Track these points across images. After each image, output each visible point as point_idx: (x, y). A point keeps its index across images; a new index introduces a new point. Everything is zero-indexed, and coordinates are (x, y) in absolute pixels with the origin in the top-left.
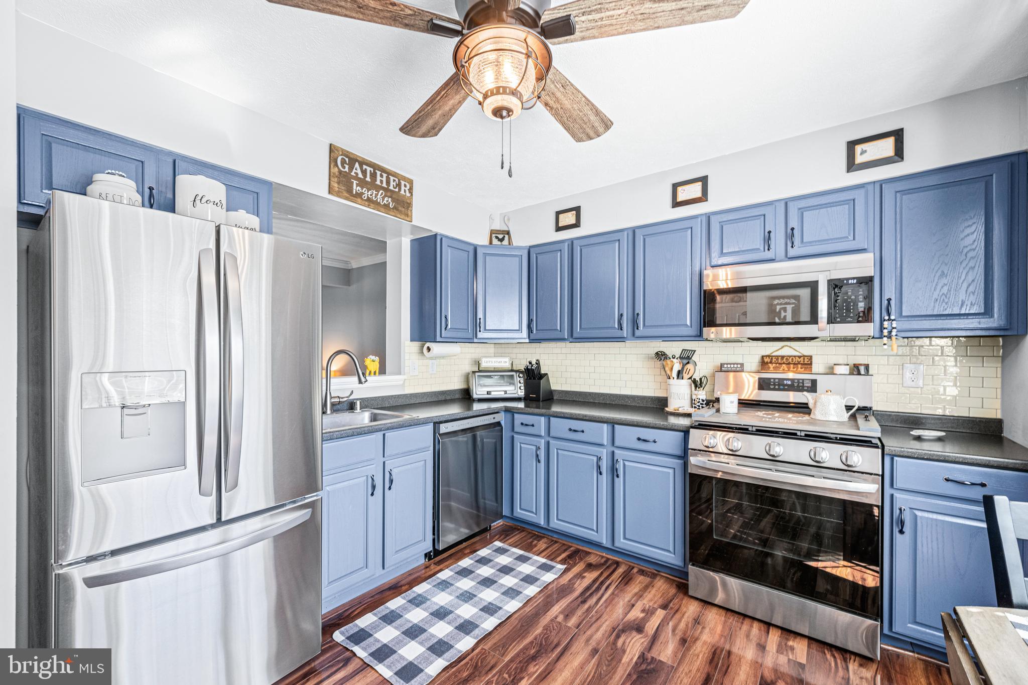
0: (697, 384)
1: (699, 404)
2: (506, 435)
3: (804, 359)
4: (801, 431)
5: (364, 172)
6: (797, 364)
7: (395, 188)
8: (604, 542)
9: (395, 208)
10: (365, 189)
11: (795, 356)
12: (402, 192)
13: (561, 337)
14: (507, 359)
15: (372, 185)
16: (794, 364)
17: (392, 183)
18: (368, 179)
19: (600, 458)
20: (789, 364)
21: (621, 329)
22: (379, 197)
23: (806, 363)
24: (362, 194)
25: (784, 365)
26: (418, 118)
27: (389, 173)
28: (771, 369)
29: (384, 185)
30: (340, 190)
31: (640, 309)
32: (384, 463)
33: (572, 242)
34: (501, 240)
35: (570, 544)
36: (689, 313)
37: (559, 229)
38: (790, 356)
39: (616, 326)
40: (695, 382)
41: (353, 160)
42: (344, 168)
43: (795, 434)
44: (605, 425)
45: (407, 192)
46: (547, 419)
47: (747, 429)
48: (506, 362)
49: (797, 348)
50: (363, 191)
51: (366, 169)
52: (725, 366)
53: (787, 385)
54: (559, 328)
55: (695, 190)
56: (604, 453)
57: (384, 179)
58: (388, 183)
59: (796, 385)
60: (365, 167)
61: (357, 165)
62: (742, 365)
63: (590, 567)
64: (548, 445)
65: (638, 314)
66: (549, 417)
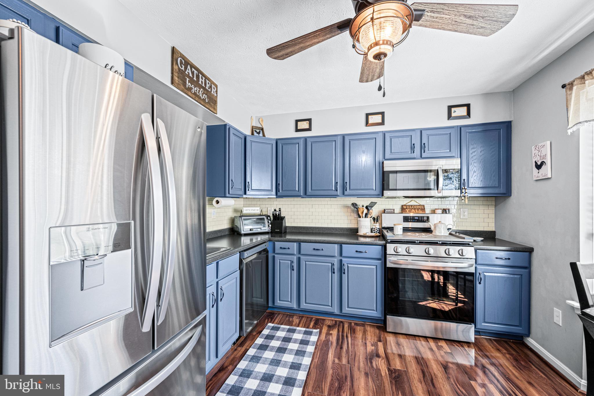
0: (376, 220)
1: (377, 231)
2: (270, 255)
3: (421, 207)
4: (439, 241)
5: (193, 73)
6: (418, 209)
7: (209, 89)
8: (336, 312)
9: (209, 103)
10: (193, 85)
11: (417, 205)
12: (212, 92)
13: (299, 194)
14: (258, 208)
15: (196, 83)
16: (417, 209)
17: (207, 85)
18: (195, 79)
19: (333, 264)
20: (415, 209)
21: (337, 191)
22: (200, 93)
23: (423, 209)
24: (191, 89)
25: (413, 210)
27: (206, 78)
28: (408, 212)
29: (203, 85)
30: (179, 84)
31: (347, 180)
32: (217, 283)
33: (306, 139)
34: (259, 133)
35: (312, 317)
36: (374, 183)
37: (297, 130)
38: (415, 205)
39: (334, 189)
40: (374, 219)
41: (187, 63)
42: (182, 67)
43: (437, 243)
44: (336, 245)
45: (215, 92)
46: (298, 244)
47: (415, 242)
48: (258, 210)
49: (418, 202)
50: (192, 87)
51: (194, 71)
52: (387, 210)
53: (416, 219)
54: (297, 189)
55: (378, 119)
56: (336, 261)
57: (203, 81)
58: (205, 84)
59: (420, 219)
60: (193, 69)
61: (189, 67)
62: (394, 210)
63: (330, 327)
64: (299, 259)
65: (346, 183)
66: (299, 242)
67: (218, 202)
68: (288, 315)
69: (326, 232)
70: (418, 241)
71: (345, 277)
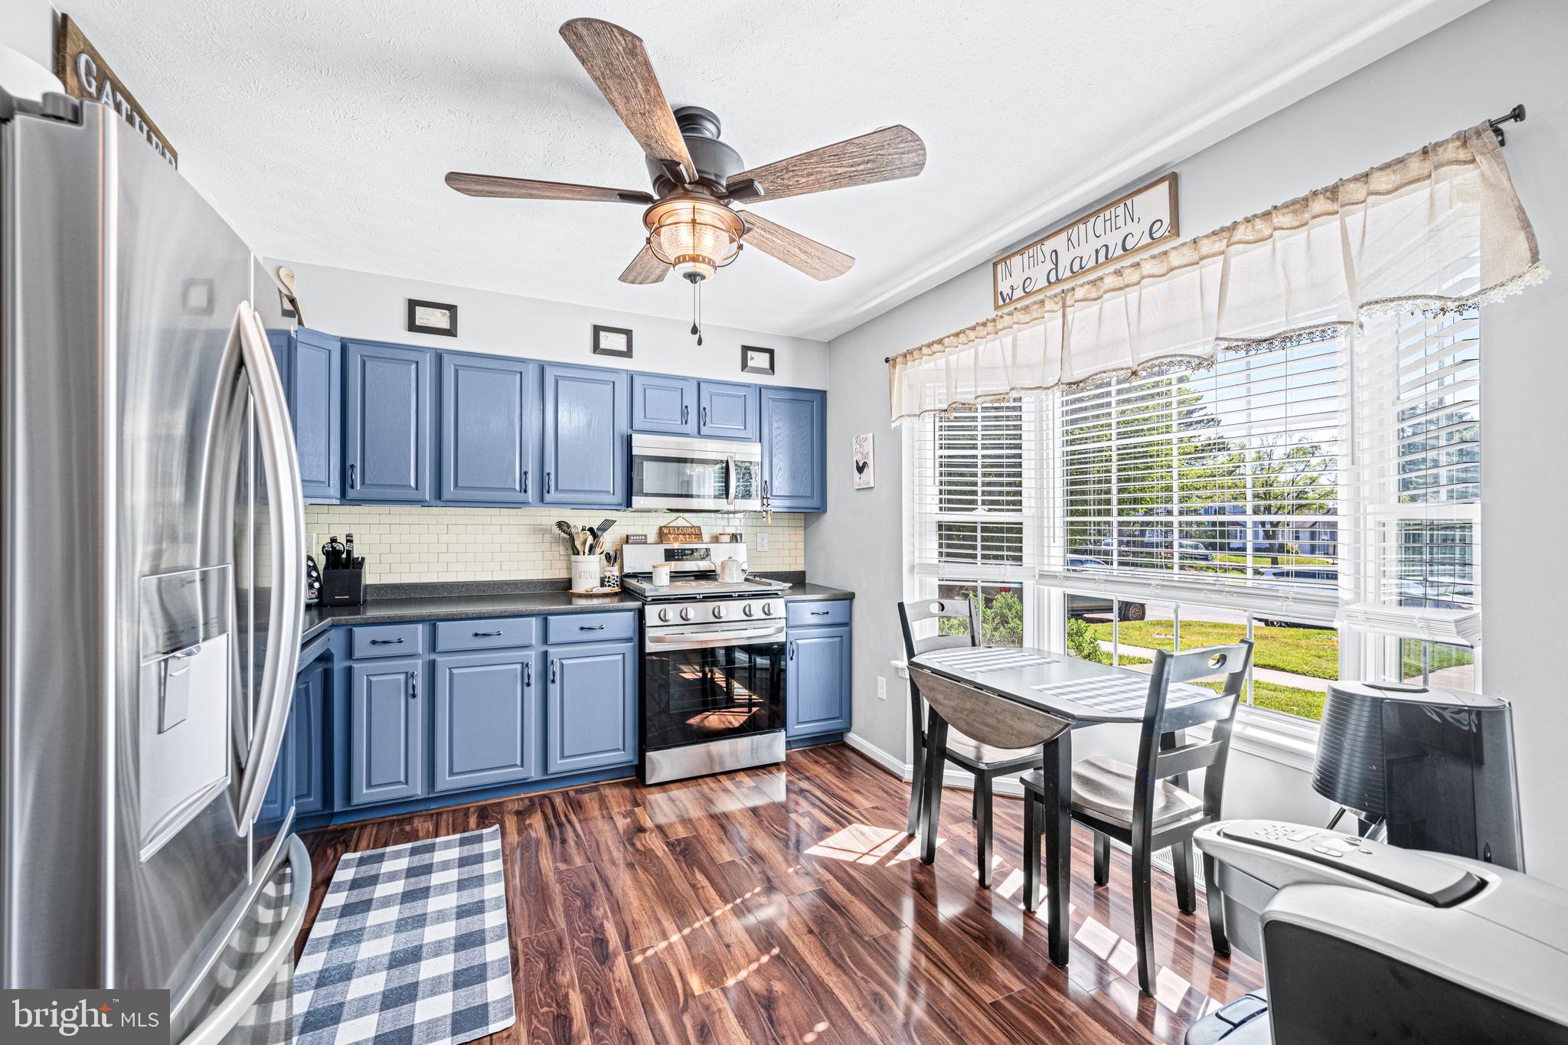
0: (612, 558)
1: (614, 581)
2: (339, 665)
3: (694, 529)
4: (734, 592)
5: (119, 106)
6: (690, 534)
8: (533, 775)
11: (687, 527)
13: (419, 498)
16: (688, 534)
19: (527, 664)
20: (684, 534)
21: (525, 491)
23: (698, 533)
25: (681, 536)
27: (152, 128)
28: (671, 539)
31: (550, 467)
33: (440, 354)
35: (466, 806)
36: (609, 478)
37: (413, 327)
38: (684, 527)
39: (518, 488)
40: (608, 557)
41: (102, 73)
42: (89, 83)
43: (731, 596)
44: (534, 619)
46: (426, 627)
47: (695, 598)
49: (688, 520)
51: (120, 103)
52: (632, 538)
53: (688, 554)
54: (413, 484)
55: (618, 342)
56: (533, 657)
59: (694, 554)
60: (119, 97)
61: (107, 86)
62: (646, 536)
63: (521, 814)
64: (432, 667)
65: (548, 474)
66: (432, 622)
68: (393, 821)
69: (488, 593)
70: (701, 596)
71: (554, 690)
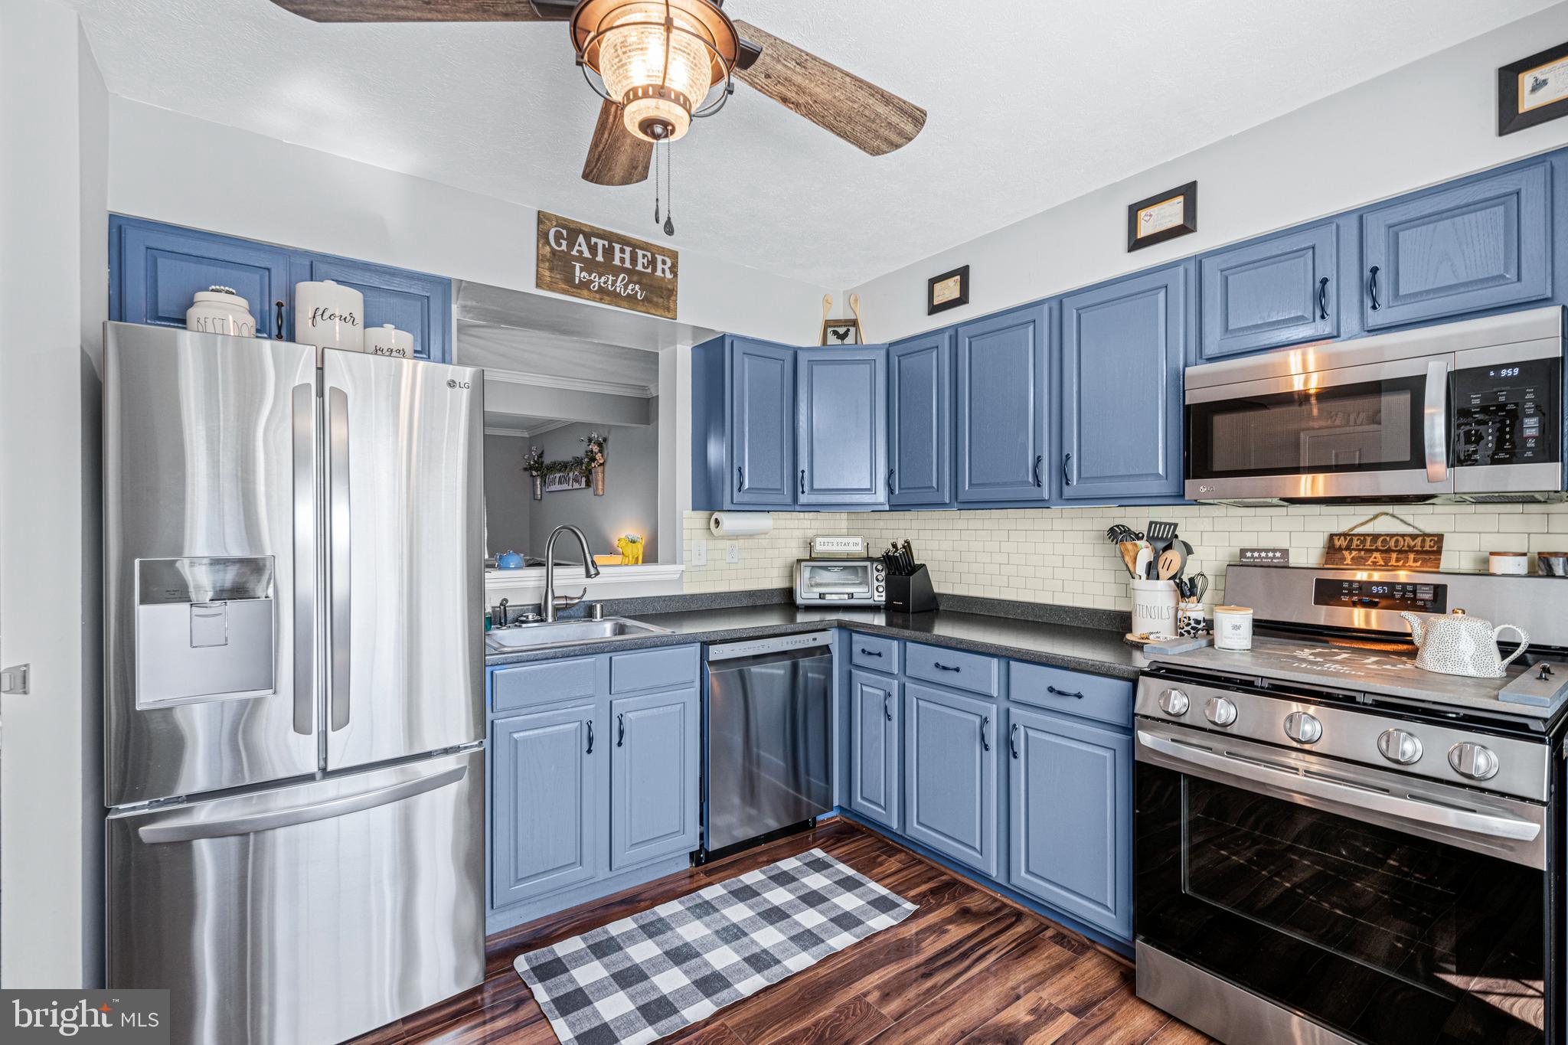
1: (1188, 628)
2: (839, 668)
3: (1423, 541)
4: (1365, 693)
5: (593, 249)
6: (1406, 552)
7: (647, 268)
8: (994, 873)
9: (646, 299)
10: (594, 275)
11: (1403, 536)
12: (659, 273)
13: (940, 500)
14: (859, 540)
15: (607, 268)
16: (1400, 552)
17: (640, 260)
18: (600, 258)
19: (986, 718)
20: (1389, 551)
21: (1039, 485)
22: (618, 284)
23: (1430, 548)
24: (591, 282)
25: (1377, 555)
26: (600, 156)
27: (635, 245)
28: (1348, 561)
29: (627, 265)
30: (554, 280)
31: (1071, 447)
32: (611, 702)
33: (955, 330)
34: (842, 337)
35: (943, 869)
36: (1161, 452)
37: (933, 310)
38: (1392, 536)
39: (1031, 479)
40: (1180, 586)
41: (573, 231)
42: (560, 245)
43: (1352, 699)
44: (995, 661)
45: (668, 272)
46: (902, 645)
47: (1251, 684)
48: (857, 544)
49: (1409, 519)
50: (592, 278)
51: (596, 244)
52: (1249, 554)
53: (1377, 595)
54: (935, 485)
55: (1171, 214)
56: (992, 711)
57: (627, 256)
58: (634, 260)
59: (1398, 595)
60: (594, 240)
61: (581, 239)
62: (1285, 552)
63: (965, 914)
64: (903, 688)
65: (1069, 456)
66: (903, 640)
67: (717, 522)
68: (888, 845)
69: (1044, 620)
70: (1266, 682)
71: (1018, 766)
